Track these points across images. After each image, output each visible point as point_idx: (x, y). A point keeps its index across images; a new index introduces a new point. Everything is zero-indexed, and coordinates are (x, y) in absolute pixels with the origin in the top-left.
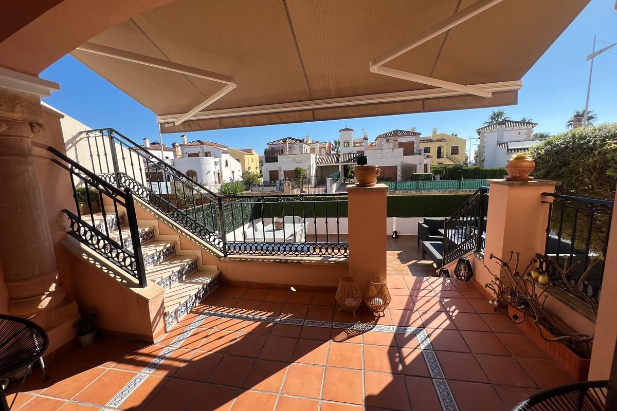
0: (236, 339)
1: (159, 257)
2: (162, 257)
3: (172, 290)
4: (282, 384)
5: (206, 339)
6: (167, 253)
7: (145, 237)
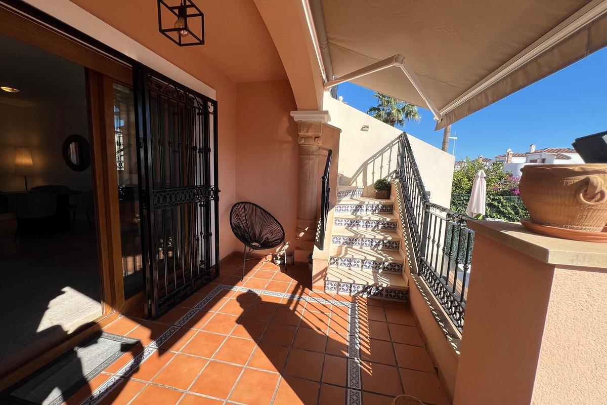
0: (320, 330)
1: (378, 245)
2: (381, 246)
3: (361, 272)
4: (255, 369)
5: (320, 312)
6: (388, 245)
7: (386, 226)
